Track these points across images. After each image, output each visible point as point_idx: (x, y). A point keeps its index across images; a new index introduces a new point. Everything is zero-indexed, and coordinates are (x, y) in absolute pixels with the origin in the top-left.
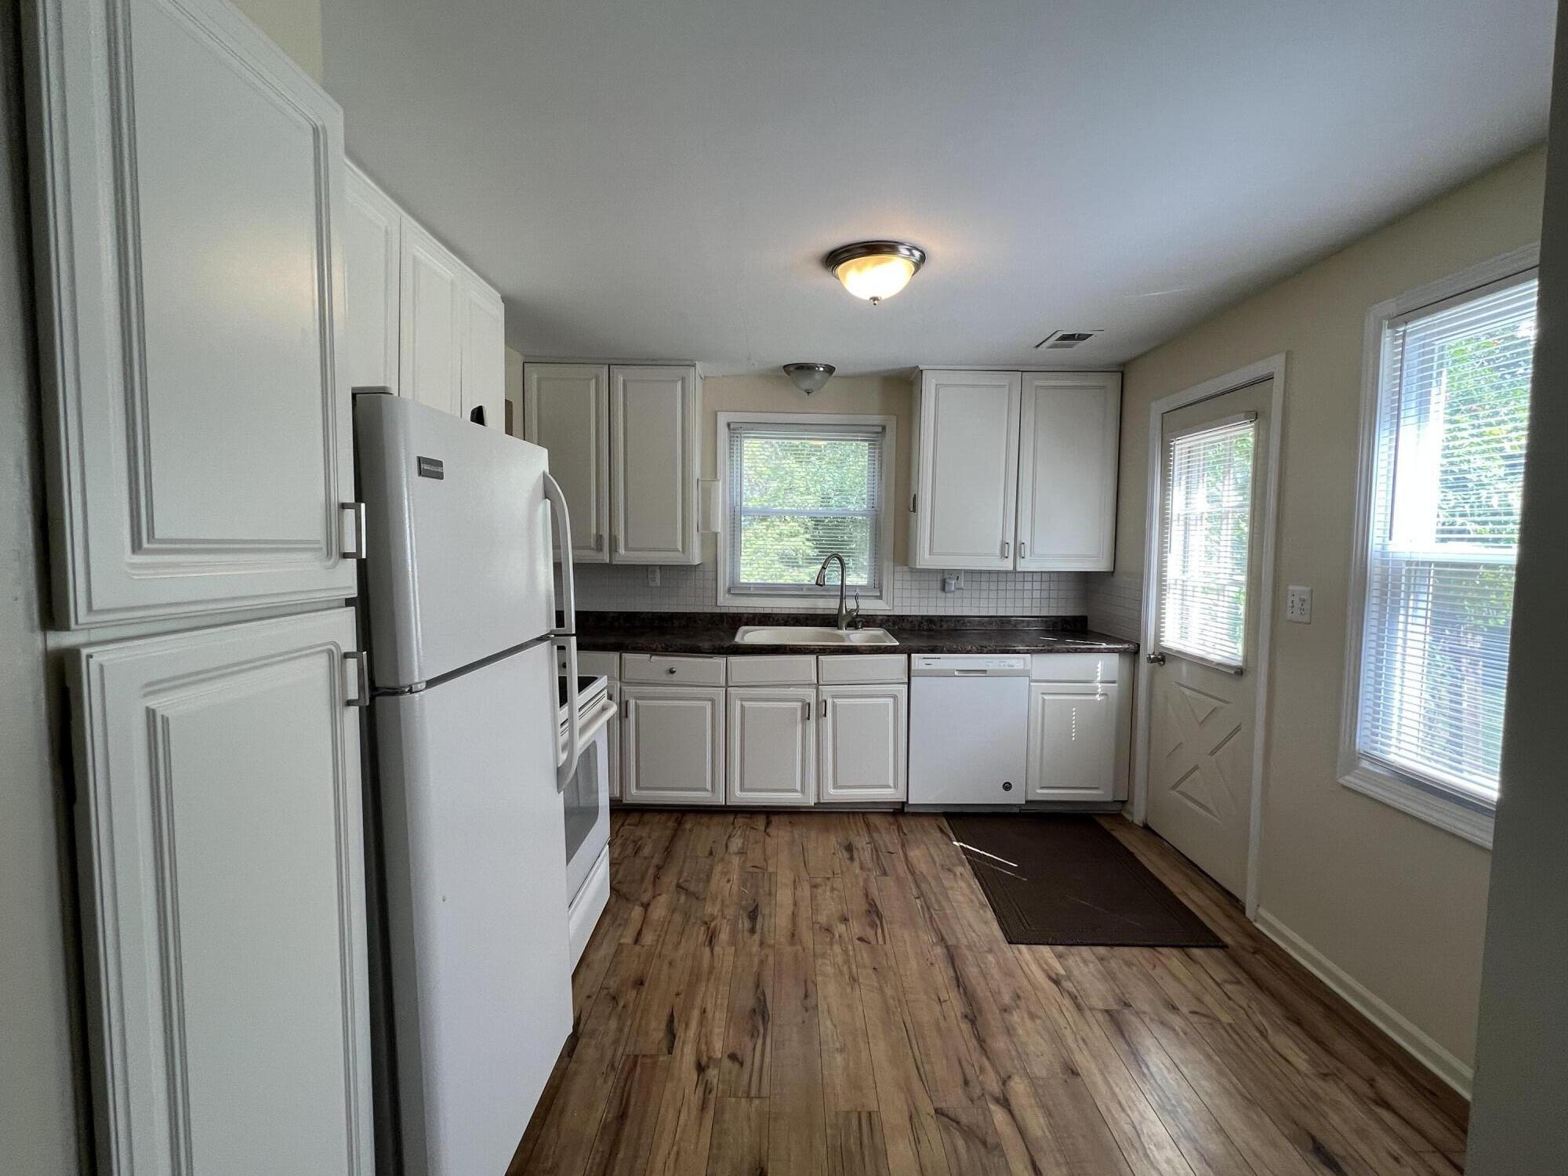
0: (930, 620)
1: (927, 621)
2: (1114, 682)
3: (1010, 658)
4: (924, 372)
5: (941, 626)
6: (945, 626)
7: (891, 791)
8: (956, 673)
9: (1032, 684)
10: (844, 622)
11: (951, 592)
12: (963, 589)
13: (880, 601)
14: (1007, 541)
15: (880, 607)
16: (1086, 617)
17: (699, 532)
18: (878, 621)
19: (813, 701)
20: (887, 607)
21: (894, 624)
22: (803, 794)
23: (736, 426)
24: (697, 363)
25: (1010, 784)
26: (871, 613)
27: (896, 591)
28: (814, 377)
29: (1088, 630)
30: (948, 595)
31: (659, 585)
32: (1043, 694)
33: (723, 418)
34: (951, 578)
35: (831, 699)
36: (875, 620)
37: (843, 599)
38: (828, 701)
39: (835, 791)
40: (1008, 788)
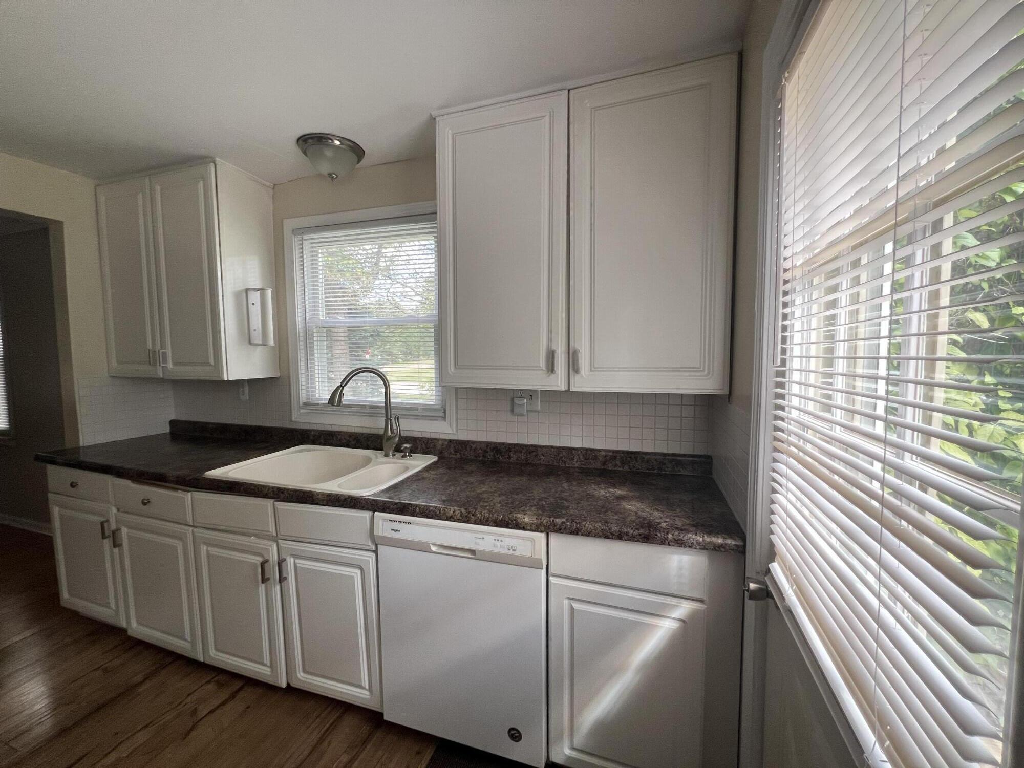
0: (497, 449)
1: (492, 450)
3: (511, 536)
4: (437, 119)
5: (510, 457)
6: (514, 457)
7: (366, 694)
8: (434, 549)
9: (551, 578)
10: (389, 446)
11: (522, 415)
12: (538, 412)
13: (443, 422)
14: (554, 348)
15: (443, 430)
16: (709, 457)
17: (257, 345)
18: (439, 447)
19: (274, 557)
20: (451, 432)
21: (455, 452)
22: (272, 671)
23: (300, 231)
24: (219, 160)
25: (519, 732)
26: (433, 436)
27: (459, 410)
28: (328, 153)
29: (712, 479)
30: (520, 418)
31: (248, 398)
32: (570, 599)
33: (289, 224)
34: (522, 397)
35: (292, 560)
36: (435, 445)
37: (388, 420)
38: (288, 560)
39: (306, 676)
40: (516, 737)
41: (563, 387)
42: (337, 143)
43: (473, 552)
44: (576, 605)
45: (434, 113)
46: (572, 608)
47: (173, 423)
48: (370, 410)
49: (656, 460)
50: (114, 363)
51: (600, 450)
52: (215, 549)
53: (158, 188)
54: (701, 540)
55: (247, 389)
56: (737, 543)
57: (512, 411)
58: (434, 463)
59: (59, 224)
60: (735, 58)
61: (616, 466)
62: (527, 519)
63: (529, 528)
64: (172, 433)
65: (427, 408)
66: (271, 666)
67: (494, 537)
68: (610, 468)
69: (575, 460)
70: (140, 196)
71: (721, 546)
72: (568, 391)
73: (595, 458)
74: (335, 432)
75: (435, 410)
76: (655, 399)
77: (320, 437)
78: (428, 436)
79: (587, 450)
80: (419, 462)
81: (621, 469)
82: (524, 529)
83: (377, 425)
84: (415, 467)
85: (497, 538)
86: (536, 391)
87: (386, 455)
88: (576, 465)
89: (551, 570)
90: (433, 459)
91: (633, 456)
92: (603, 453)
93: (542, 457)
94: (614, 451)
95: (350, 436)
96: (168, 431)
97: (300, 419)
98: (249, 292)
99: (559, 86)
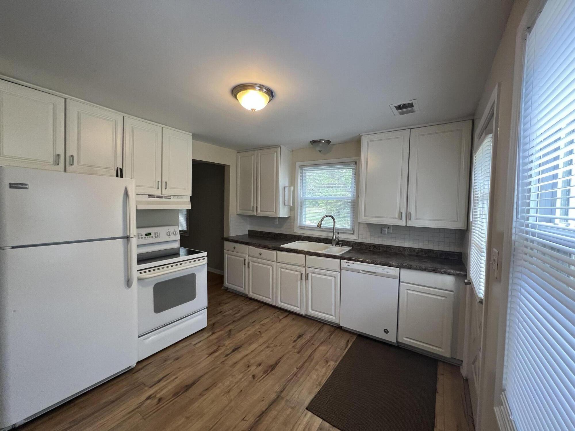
0: (374, 246)
2: (452, 291)
3: (388, 269)
4: (362, 137)
5: (380, 249)
7: (333, 318)
8: (361, 272)
9: (401, 283)
10: (334, 243)
11: (385, 234)
12: (392, 233)
13: (353, 235)
14: (402, 211)
15: (353, 238)
16: (461, 253)
17: (286, 205)
18: (351, 244)
19: (304, 273)
20: (356, 239)
21: (358, 246)
22: (300, 309)
23: (302, 167)
24: (281, 146)
25: (387, 330)
26: (349, 240)
27: (360, 231)
28: (321, 145)
29: (462, 261)
30: (384, 235)
31: (278, 224)
32: (407, 289)
33: (298, 164)
34: (385, 228)
35: (310, 274)
36: (350, 243)
37: (334, 233)
38: (309, 274)
39: (312, 311)
40: (386, 332)
41: (404, 225)
42: (323, 142)
43: (374, 273)
44: (409, 292)
45: (361, 134)
46: (408, 293)
47: (249, 231)
48: (327, 230)
49: (439, 253)
50: (239, 210)
51: (416, 248)
52: (283, 269)
53: (260, 154)
54: (452, 272)
55: (277, 220)
56: (465, 273)
57: (381, 232)
58: (350, 250)
59: (229, 166)
60: (471, 122)
61: (422, 254)
62: (394, 264)
63: (394, 266)
64: (249, 234)
65: (346, 229)
66: (300, 308)
67: (382, 269)
68: (420, 255)
69: (406, 251)
70: (253, 157)
71: (459, 274)
72: (406, 226)
73: (414, 251)
74: (311, 237)
75: (350, 231)
76: (439, 230)
77: (305, 238)
78: (347, 240)
79: (411, 248)
80: (347, 249)
81: (425, 255)
82: (392, 267)
83: (330, 235)
84: (345, 250)
85: (383, 269)
86: (391, 225)
87: (333, 245)
88: (406, 253)
89: (401, 280)
90: (351, 248)
91: (429, 251)
92: (417, 249)
93: (393, 250)
94: (422, 249)
95: (317, 239)
96: (247, 233)
97: (298, 232)
98: (285, 188)
99: (407, 128)
